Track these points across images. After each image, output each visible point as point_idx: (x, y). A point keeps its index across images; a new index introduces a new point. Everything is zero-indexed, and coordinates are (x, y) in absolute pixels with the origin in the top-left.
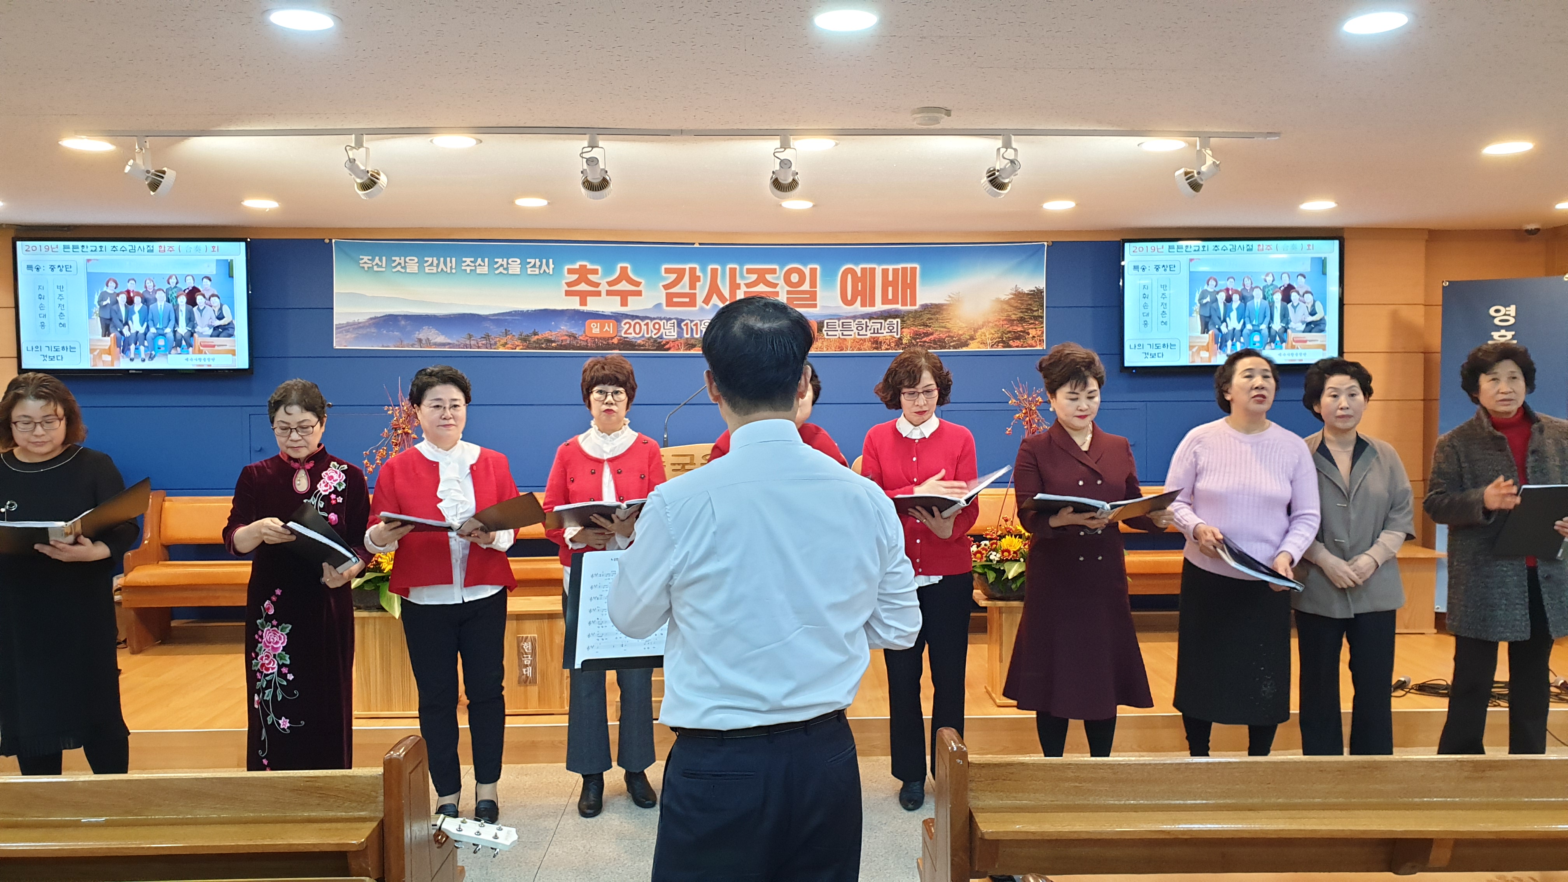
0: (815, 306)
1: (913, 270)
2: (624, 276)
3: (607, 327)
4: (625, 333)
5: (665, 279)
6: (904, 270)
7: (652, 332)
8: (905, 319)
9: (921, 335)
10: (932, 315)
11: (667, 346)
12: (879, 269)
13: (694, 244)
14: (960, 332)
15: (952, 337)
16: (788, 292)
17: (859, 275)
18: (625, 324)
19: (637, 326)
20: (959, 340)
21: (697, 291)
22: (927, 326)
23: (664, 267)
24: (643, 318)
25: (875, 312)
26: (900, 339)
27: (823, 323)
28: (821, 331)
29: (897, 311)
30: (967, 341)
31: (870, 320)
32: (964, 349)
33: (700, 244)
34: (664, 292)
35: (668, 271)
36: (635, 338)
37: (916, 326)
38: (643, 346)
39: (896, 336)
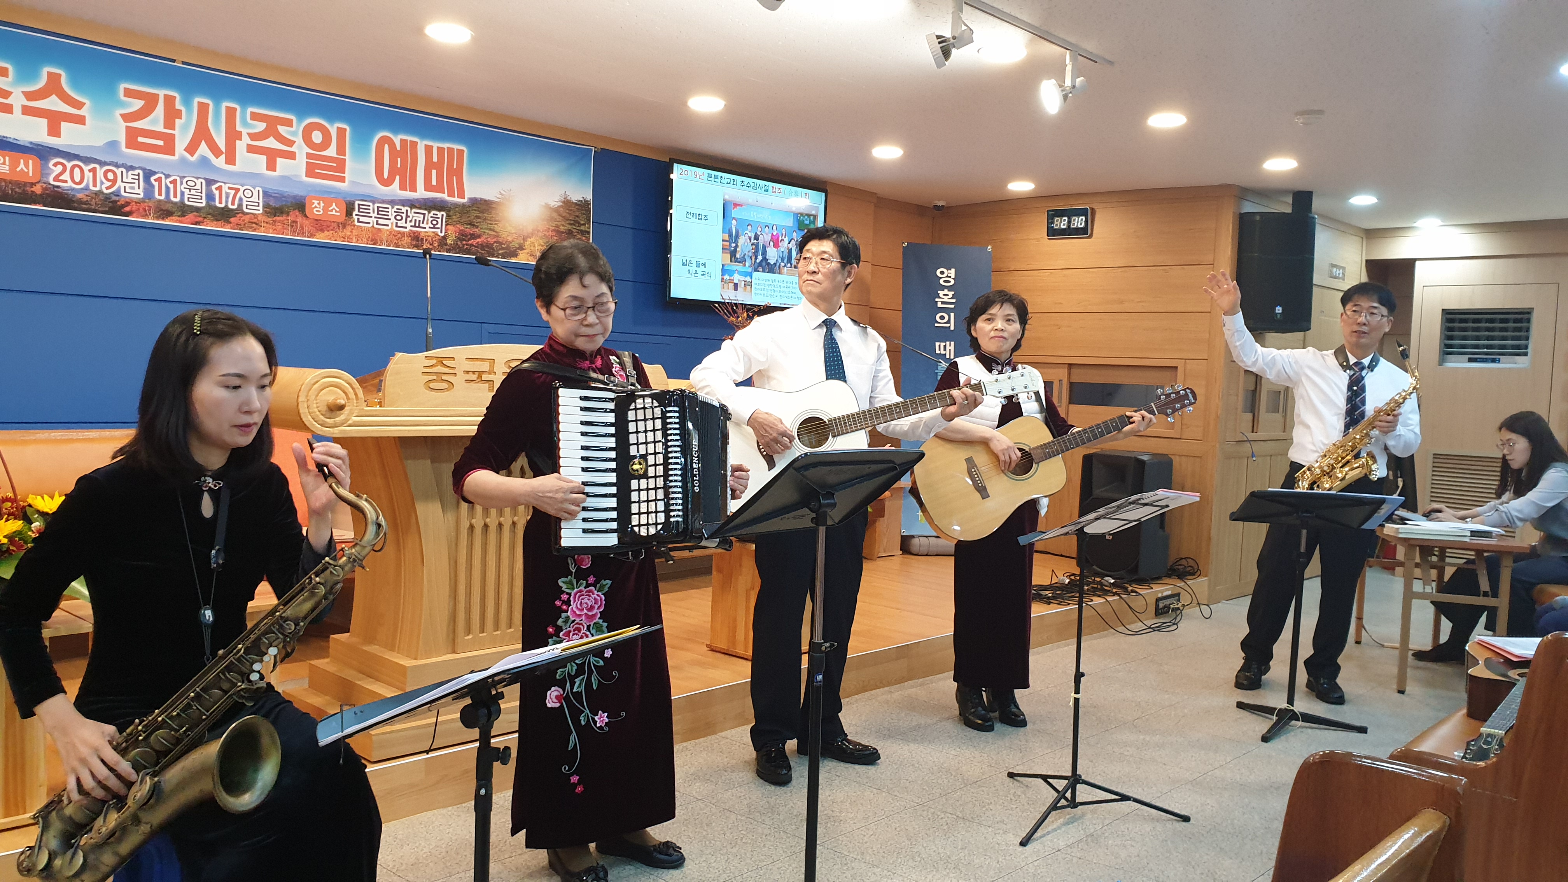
0: (342, 180)
1: (461, 153)
2: (53, 87)
3: (22, 166)
4: (56, 179)
5: (122, 104)
6: (451, 150)
7: (102, 183)
8: (451, 213)
9: (467, 236)
10: (481, 212)
11: (127, 209)
12: (421, 145)
13: (174, 61)
14: (510, 239)
15: (501, 243)
16: (308, 156)
17: (398, 148)
18: (55, 165)
19: (77, 170)
20: (508, 248)
21: (176, 132)
22: (474, 225)
23: (123, 86)
24: (87, 160)
25: (417, 199)
26: (444, 238)
27: (353, 204)
28: (351, 215)
29: (443, 201)
30: (515, 251)
31: (411, 209)
32: (513, 260)
33: (184, 63)
34: (123, 125)
35: (129, 93)
36: (73, 189)
37: (462, 224)
38: (86, 203)
39: (440, 234)
